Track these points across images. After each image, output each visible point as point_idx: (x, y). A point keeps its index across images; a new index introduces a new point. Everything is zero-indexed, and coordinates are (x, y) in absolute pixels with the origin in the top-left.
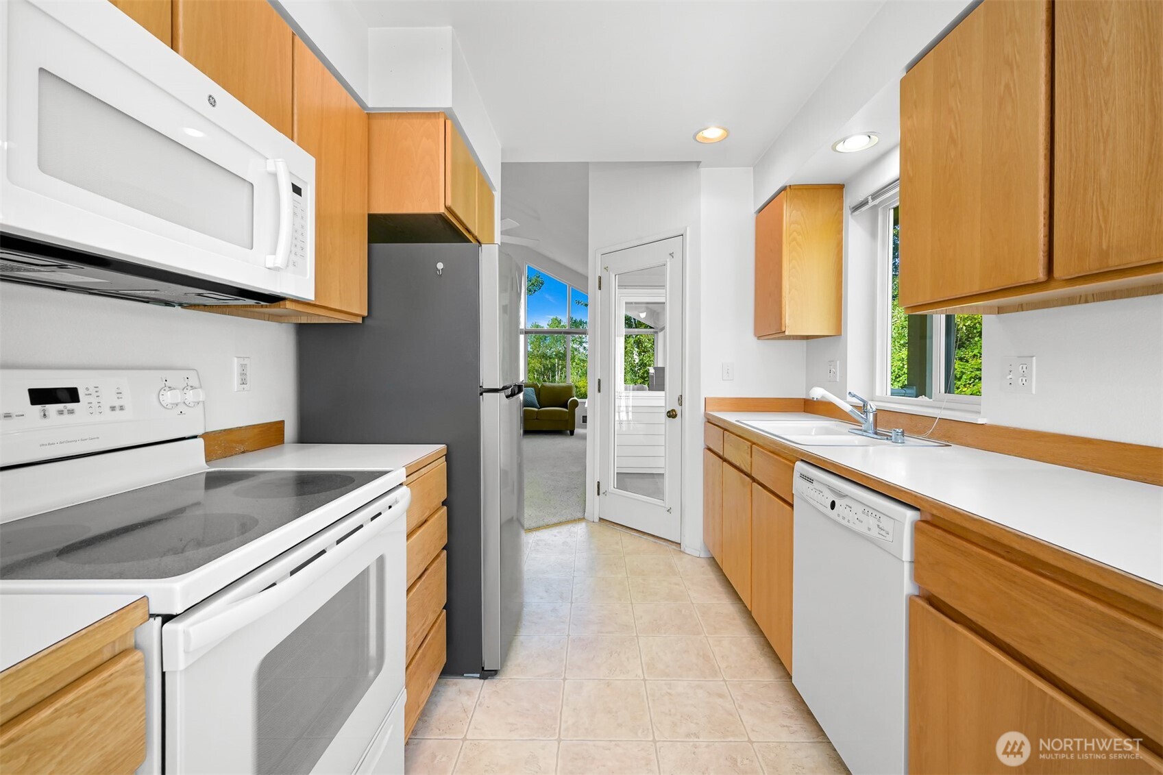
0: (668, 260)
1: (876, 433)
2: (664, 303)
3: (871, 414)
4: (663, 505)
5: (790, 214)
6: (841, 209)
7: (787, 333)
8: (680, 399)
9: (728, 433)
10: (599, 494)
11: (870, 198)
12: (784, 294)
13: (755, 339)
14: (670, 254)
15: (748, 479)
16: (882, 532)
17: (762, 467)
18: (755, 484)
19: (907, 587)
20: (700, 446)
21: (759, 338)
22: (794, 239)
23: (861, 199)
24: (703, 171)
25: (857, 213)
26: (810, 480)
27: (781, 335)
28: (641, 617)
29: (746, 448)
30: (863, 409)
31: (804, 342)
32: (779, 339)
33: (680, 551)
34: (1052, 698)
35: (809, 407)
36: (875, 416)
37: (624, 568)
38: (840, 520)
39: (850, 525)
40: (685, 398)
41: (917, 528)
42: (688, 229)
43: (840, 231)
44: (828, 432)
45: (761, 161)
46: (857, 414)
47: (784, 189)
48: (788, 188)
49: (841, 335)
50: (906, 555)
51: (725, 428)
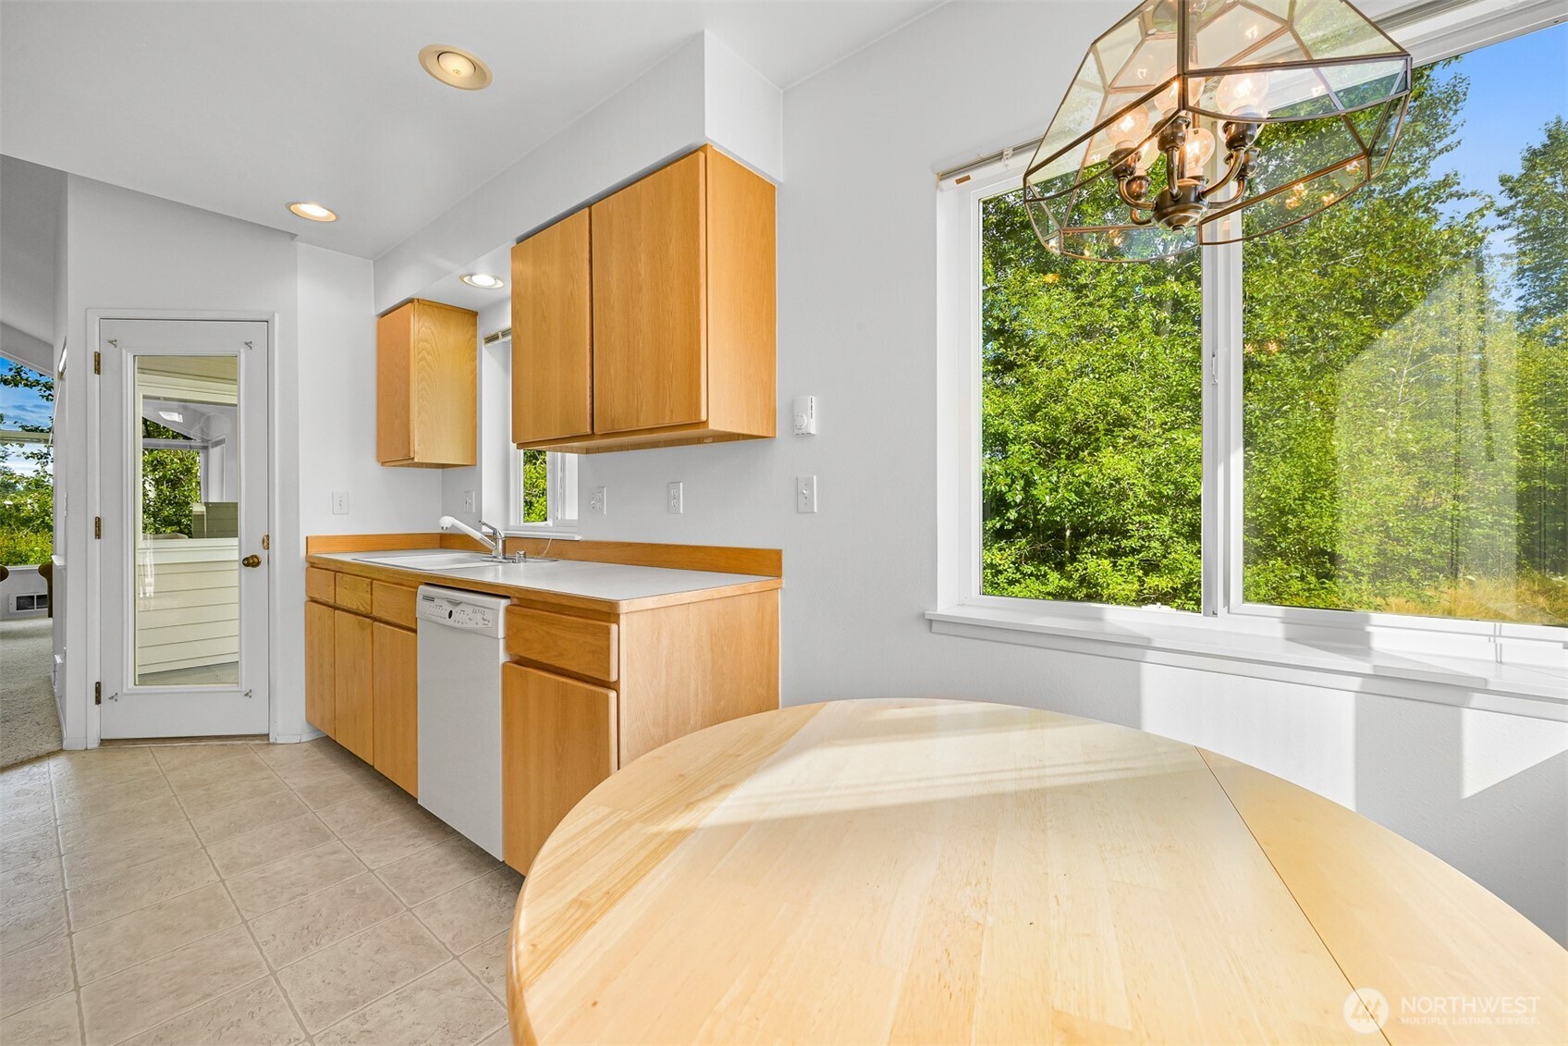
0: (242, 350)
1: (505, 558)
2: (236, 405)
3: (500, 541)
4: (237, 689)
5: (420, 329)
6: (475, 336)
7: (416, 460)
8: (266, 542)
9: (341, 575)
10: (98, 701)
11: (500, 334)
12: (412, 417)
13: (378, 466)
14: (247, 344)
15: (368, 620)
16: (486, 622)
17: (385, 603)
18: (376, 623)
19: (503, 657)
20: (300, 596)
21: (383, 464)
22: (423, 359)
23: (493, 333)
24: (301, 246)
25: (489, 345)
26: (431, 599)
27: (409, 462)
28: (209, 828)
29: (365, 585)
30: (493, 537)
31: (440, 470)
32: (409, 466)
33: (269, 744)
34: (563, 682)
35: (447, 541)
36: (504, 542)
37: (168, 788)
38: (457, 625)
39: (464, 626)
40: (274, 539)
41: (508, 611)
42: (276, 315)
43: (474, 359)
44: (461, 561)
45: (384, 259)
46: (489, 543)
47: (411, 301)
48: (416, 301)
49: (476, 465)
50: (501, 634)
51: (337, 570)
